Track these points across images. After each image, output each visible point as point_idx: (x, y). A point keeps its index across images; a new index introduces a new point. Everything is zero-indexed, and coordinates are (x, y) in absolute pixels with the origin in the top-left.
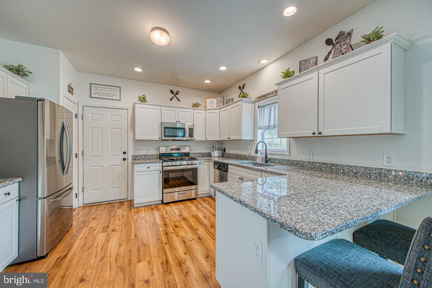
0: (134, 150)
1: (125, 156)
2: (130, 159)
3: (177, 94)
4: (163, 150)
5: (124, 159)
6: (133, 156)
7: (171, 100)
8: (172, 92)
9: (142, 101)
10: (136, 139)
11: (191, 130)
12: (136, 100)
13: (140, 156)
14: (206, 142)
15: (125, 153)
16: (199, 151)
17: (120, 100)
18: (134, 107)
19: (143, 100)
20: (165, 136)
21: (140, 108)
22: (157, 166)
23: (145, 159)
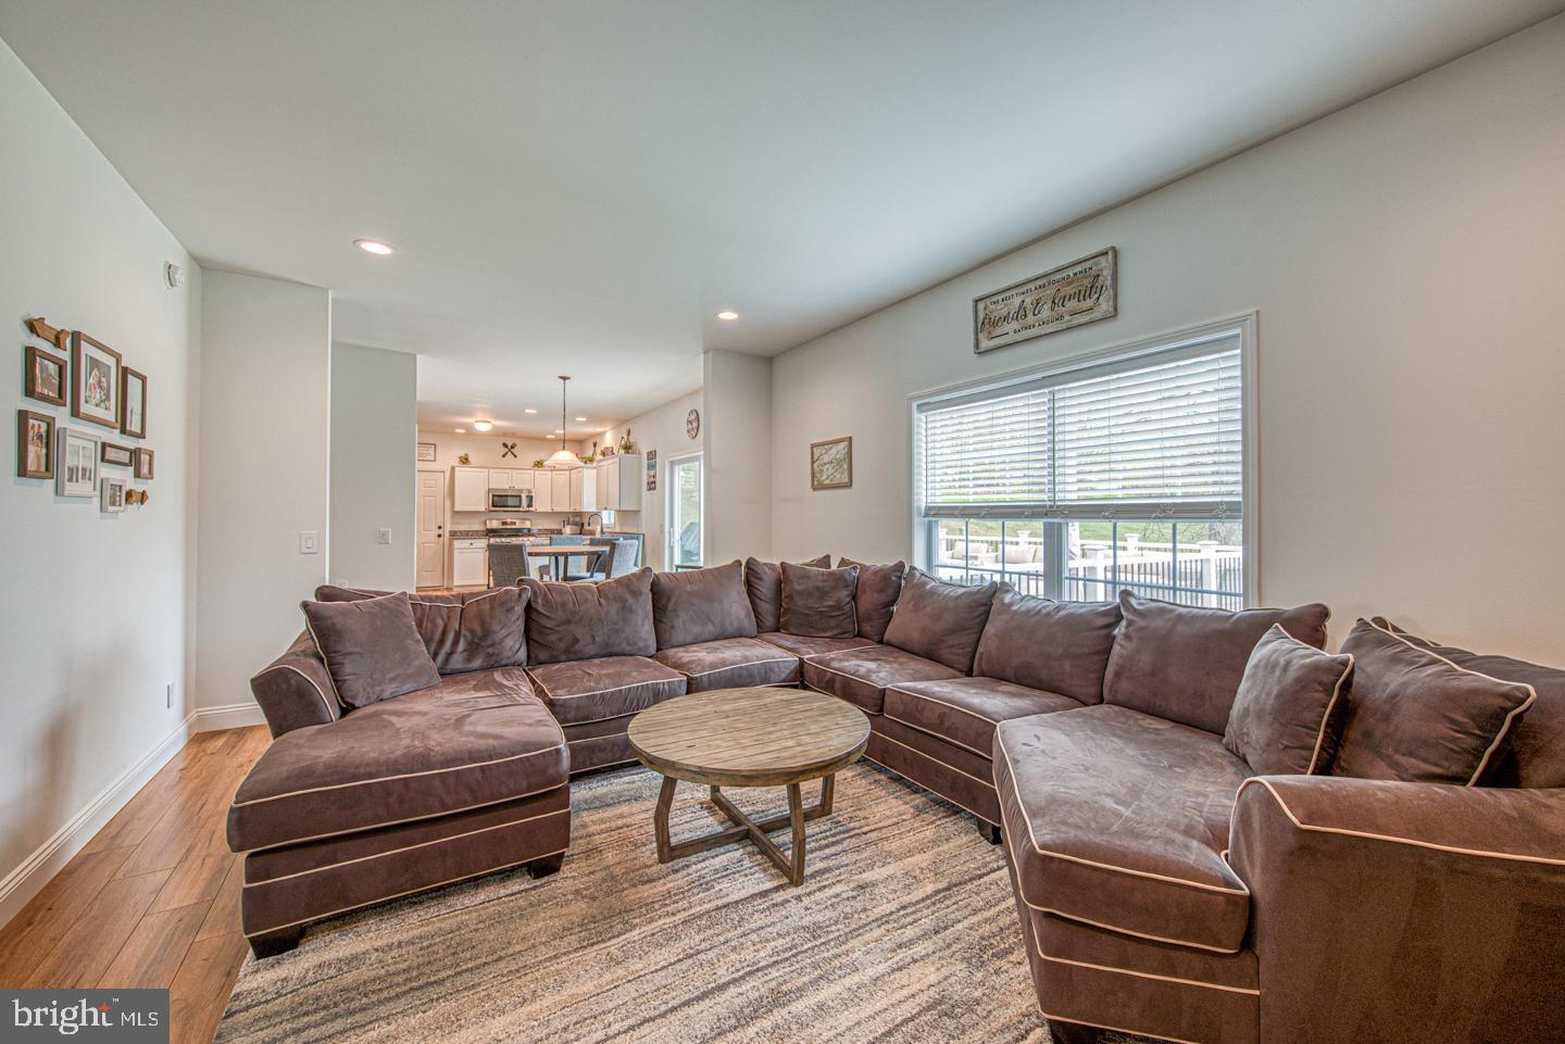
0: (453, 523)
1: (441, 532)
2: (447, 535)
3: (512, 447)
4: (495, 524)
5: (439, 536)
6: (451, 532)
7: (504, 456)
8: (505, 445)
9: (464, 463)
10: (456, 509)
11: (530, 498)
12: (456, 462)
13: (460, 532)
14: (553, 514)
15: (440, 528)
16: (546, 527)
17: (435, 460)
18: (453, 469)
19: (465, 460)
20: (493, 506)
21: (461, 472)
22: (482, 543)
23: (467, 535)
